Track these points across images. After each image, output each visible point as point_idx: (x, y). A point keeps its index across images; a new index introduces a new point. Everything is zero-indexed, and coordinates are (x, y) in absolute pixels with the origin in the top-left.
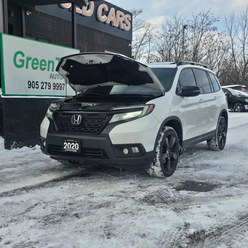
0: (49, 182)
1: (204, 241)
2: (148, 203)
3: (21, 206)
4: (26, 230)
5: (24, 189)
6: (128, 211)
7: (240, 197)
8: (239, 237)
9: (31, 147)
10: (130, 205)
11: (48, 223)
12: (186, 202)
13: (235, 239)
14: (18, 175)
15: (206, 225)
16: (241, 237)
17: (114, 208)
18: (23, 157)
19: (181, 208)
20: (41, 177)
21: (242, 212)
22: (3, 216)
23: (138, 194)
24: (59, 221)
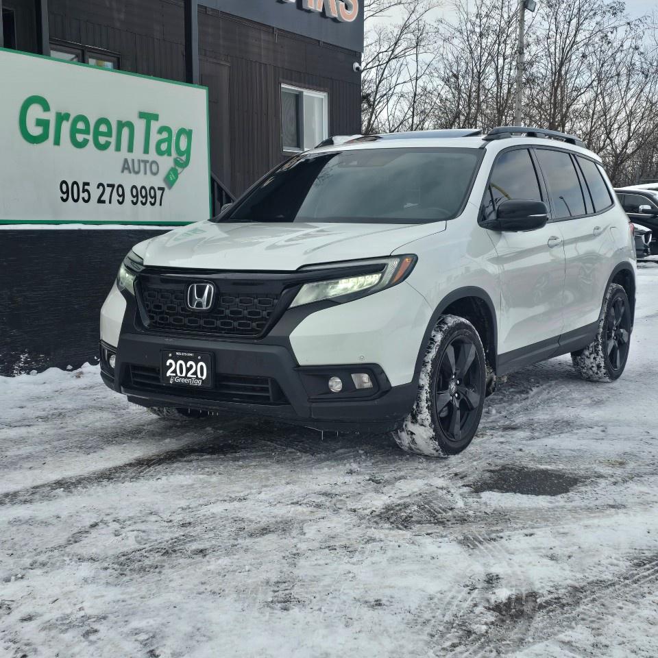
0: (125, 465)
1: (532, 618)
2: (392, 523)
3: (55, 529)
4: (72, 588)
5: (60, 484)
6: (337, 544)
7: (646, 510)
8: (623, 610)
9: (71, 370)
10: (343, 530)
11: (127, 572)
12: (495, 522)
13: (613, 615)
14: (40, 448)
15: (542, 579)
16: (629, 609)
17: (302, 536)
18: (48, 399)
19: (480, 537)
20: (102, 453)
21: (644, 548)
22: (10, 552)
23: (369, 501)
24: (156, 568)
